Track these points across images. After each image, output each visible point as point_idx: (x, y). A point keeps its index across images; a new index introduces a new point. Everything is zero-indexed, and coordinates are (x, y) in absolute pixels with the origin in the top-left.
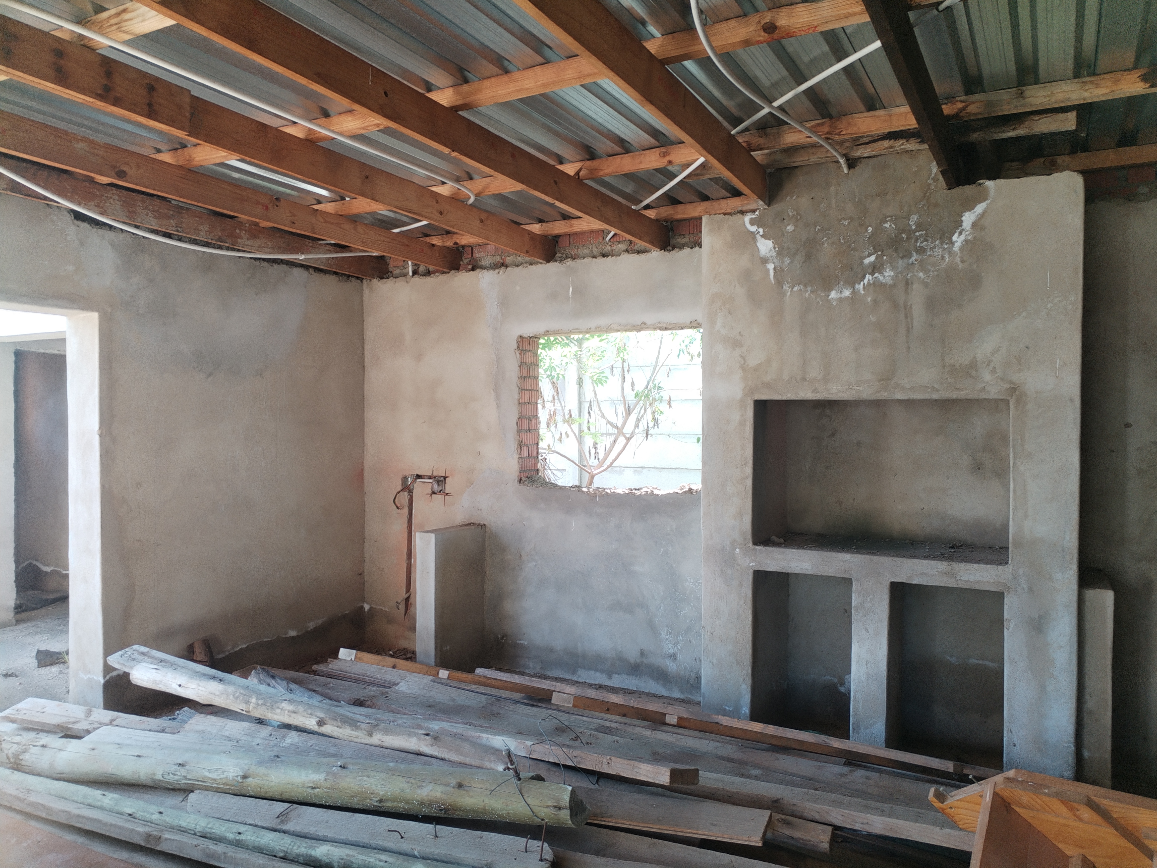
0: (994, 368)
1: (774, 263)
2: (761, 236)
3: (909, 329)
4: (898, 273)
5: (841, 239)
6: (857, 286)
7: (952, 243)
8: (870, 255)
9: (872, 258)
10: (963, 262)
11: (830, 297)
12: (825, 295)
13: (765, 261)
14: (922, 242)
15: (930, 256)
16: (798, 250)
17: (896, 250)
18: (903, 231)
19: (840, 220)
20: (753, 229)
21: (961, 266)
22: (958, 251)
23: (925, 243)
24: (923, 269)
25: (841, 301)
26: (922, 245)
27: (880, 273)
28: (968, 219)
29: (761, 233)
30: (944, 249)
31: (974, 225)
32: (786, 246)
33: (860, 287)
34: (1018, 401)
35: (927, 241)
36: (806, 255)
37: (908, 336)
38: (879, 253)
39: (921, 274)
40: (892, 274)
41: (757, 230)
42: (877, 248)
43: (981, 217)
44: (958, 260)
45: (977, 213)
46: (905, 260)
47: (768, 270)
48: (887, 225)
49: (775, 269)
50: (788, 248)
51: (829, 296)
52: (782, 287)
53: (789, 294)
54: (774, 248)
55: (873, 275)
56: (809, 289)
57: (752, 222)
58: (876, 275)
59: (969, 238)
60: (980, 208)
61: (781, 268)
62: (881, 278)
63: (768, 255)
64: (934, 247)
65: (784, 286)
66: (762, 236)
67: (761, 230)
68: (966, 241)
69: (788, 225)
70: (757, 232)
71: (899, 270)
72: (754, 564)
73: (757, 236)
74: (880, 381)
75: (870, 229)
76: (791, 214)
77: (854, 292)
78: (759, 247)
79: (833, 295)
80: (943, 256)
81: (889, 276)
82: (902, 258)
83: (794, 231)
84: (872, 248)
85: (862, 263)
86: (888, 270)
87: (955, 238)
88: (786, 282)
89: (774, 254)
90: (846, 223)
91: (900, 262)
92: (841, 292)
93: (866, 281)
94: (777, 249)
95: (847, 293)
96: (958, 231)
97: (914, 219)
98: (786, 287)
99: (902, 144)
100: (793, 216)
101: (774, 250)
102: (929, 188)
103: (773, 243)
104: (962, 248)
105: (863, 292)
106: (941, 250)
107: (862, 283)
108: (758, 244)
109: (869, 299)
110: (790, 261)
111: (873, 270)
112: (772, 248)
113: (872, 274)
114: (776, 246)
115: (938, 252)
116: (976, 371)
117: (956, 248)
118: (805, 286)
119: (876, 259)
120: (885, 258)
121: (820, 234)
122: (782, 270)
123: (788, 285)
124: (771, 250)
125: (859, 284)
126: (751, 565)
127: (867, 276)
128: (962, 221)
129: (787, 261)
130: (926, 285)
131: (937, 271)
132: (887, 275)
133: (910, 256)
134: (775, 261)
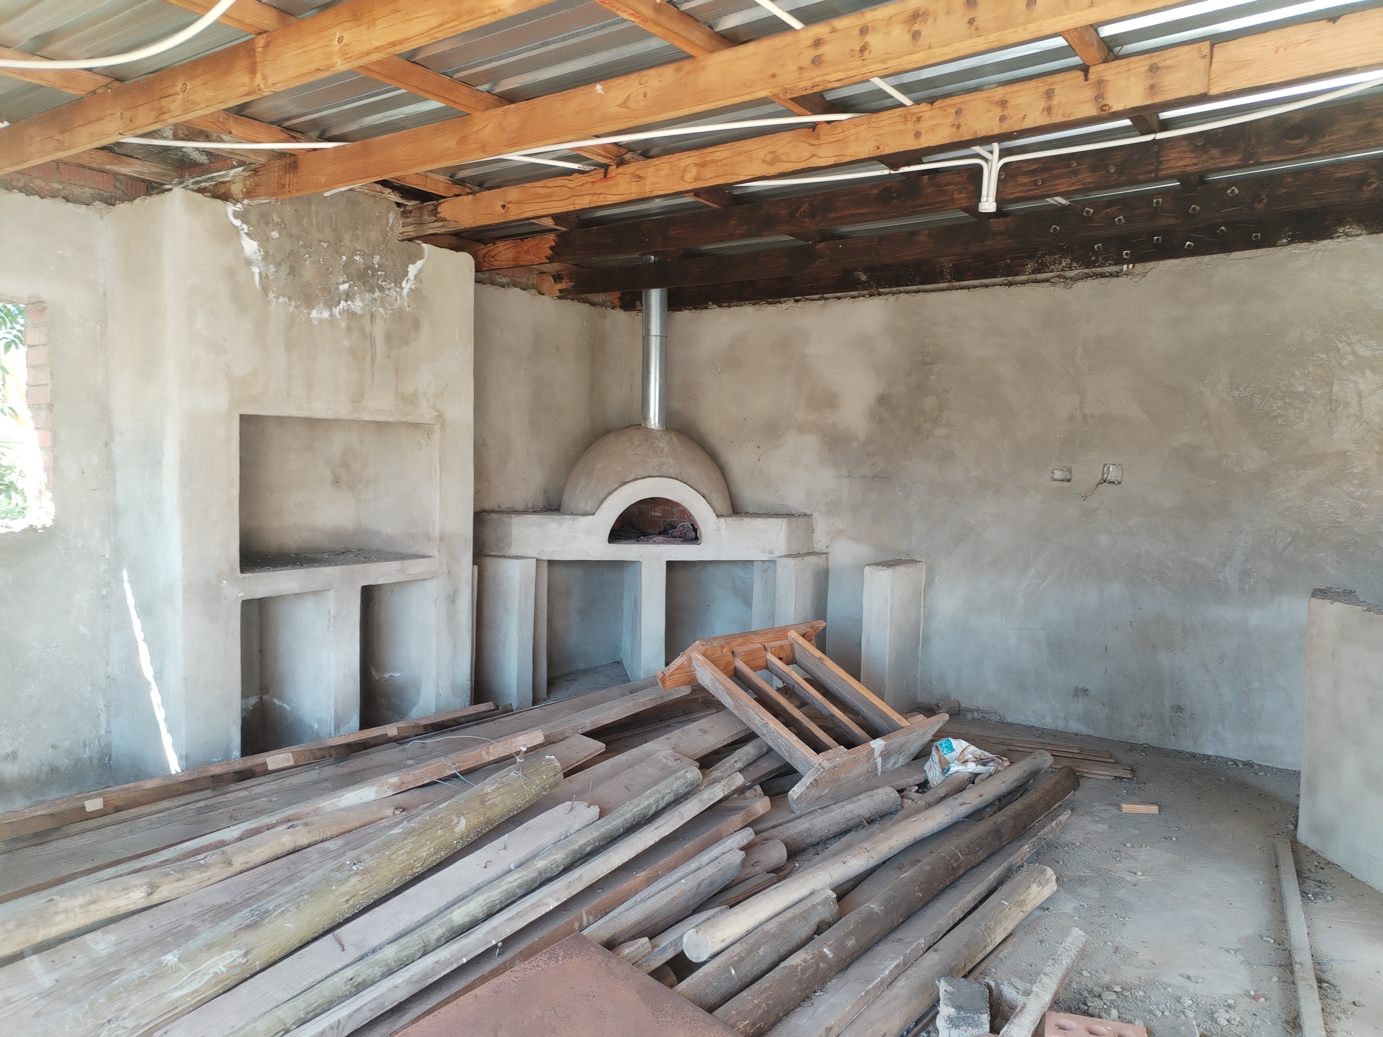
0: (428, 398)
1: (259, 267)
2: (246, 233)
3: (373, 357)
4: (366, 305)
5: (321, 260)
6: (334, 309)
7: (402, 288)
8: (344, 282)
9: (346, 286)
10: (409, 306)
11: (312, 316)
12: (308, 313)
13: (249, 263)
14: (382, 282)
15: (387, 295)
16: (282, 260)
17: (364, 283)
18: (370, 268)
19: (320, 241)
20: (237, 223)
21: (408, 309)
22: (406, 297)
23: (384, 283)
24: (383, 306)
25: (321, 321)
26: (382, 284)
27: (353, 302)
28: (413, 270)
29: (246, 231)
30: (397, 292)
31: (416, 277)
32: (271, 251)
33: (336, 311)
34: (443, 427)
35: (386, 281)
36: (290, 267)
37: (372, 364)
38: (351, 282)
39: (381, 310)
40: (361, 304)
41: (241, 226)
42: (349, 278)
43: (420, 271)
44: (406, 304)
45: (418, 268)
46: (371, 294)
47: (253, 274)
48: (357, 258)
49: (260, 274)
50: (273, 256)
51: (310, 314)
52: (267, 295)
53: (274, 304)
54: (259, 251)
55: (347, 302)
56: (293, 303)
57: (236, 215)
58: (349, 302)
59: (413, 287)
60: (419, 263)
61: (266, 274)
62: (353, 307)
63: (253, 257)
64: (389, 289)
65: (269, 295)
67: (245, 227)
68: (411, 289)
69: (273, 231)
70: (240, 228)
71: (367, 302)
72: (243, 594)
73: (242, 232)
74: (352, 403)
75: (344, 258)
76: (276, 220)
77: (331, 315)
78: (244, 246)
79: (314, 314)
80: (396, 298)
81: (359, 306)
82: (369, 292)
83: (278, 238)
84: (345, 276)
85: (338, 288)
86: (358, 300)
87: (404, 284)
88: (271, 291)
89: (260, 258)
90: (325, 245)
91: (367, 295)
92: (321, 313)
93: (341, 306)
94: (262, 253)
95: (326, 314)
96: (406, 279)
97: (377, 259)
98: (271, 296)
100: (278, 223)
101: (258, 253)
102: (387, 235)
103: (258, 245)
104: (408, 294)
105: (339, 317)
106: (395, 292)
107: (338, 308)
108: (243, 242)
109: (344, 325)
110: (275, 269)
111: (347, 298)
112: (257, 251)
114: (261, 250)
115: (393, 293)
116: (418, 400)
117: (405, 292)
118: (290, 299)
119: (349, 287)
120: (356, 288)
121: (302, 250)
122: (267, 277)
123: (273, 295)
124: (256, 253)
125: (336, 308)
126: (239, 595)
127: (342, 302)
128: (408, 272)
129: (272, 268)
130: (385, 320)
131: (393, 310)
132: (357, 305)
133: (374, 292)
134: (260, 265)
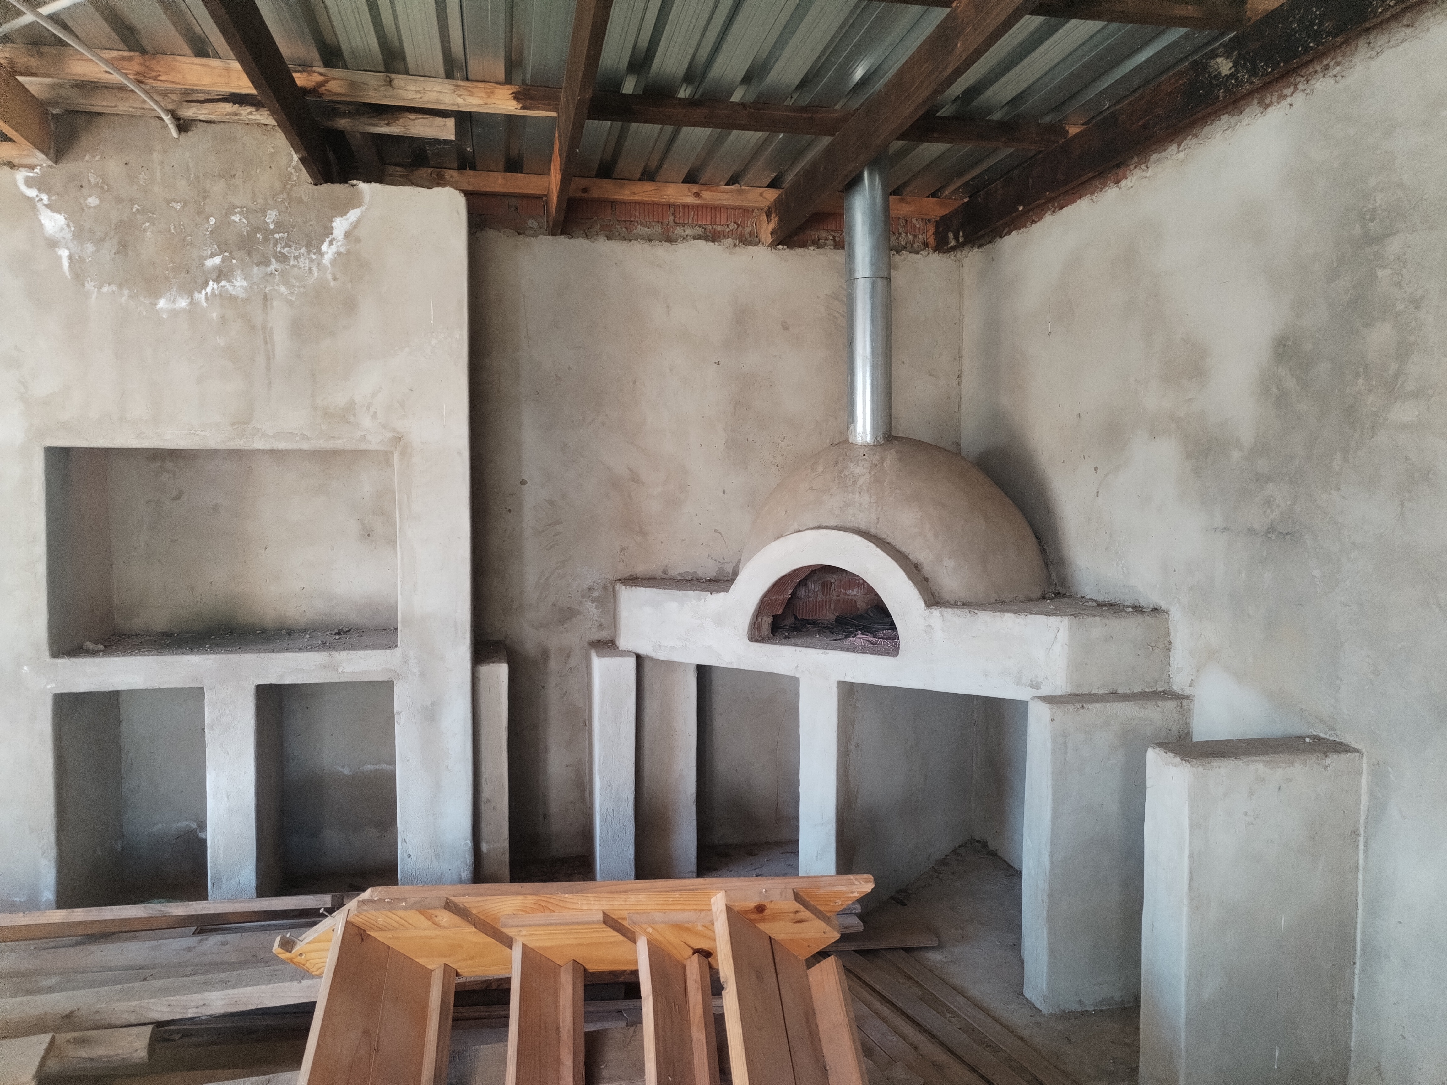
0: (375, 413)
1: (68, 248)
2: (45, 205)
3: (269, 358)
4: (253, 284)
5: (172, 227)
6: (196, 295)
7: (321, 254)
8: (213, 255)
9: (217, 260)
10: (335, 279)
11: (158, 307)
12: (151, 303)
13: (53, 244)
14: (284, 248)
15: (294, 266)
16: (106, 235)
17: (249, 253)
18: (258, 229)
19: (168, 202)
20: (32, 193)
21: (333, 284)
22: (329, 265)
23: (287, 249)
24: (286, 283)
25: (174, 313)
26: (283, 251)
27: (229, 281)
28: (340, 225)
29: (46, 201)
30: (312, 261)
31: (347, 235)
32: (87, 226)
33: (201, 297)
34: (404, 453)
35: (290, 247)
36: (119, 243)
37: (268, 368)
38: (227, 254)
39: (283, 289)
40: (245, 284)
41: (37, 196)
42: (223, 247)
43: (355, 226)
44: (329, 276)
45: (350, 221)
46: (262, 268)
47: (59, 258)
48: (236, 218)
49: (71, 257)
50: (91, 230)
51: (156, 305)
52: (83, 285)
53: (94, 295)
54: (68, 226)
55: (218, 283)
56: (126, 292)
57: (29, 183)
58: (223, 283)
59: (343, 250)
60: (353, 215)
61: (80, 257)
62: (230, 288)
63: (59, 236)
64: (299, 256)
65: (86, 284)
66: (47, 206)
67: (45, 197)
68: (339, 254)
69: (90, 196)
70: (37, 199)
71: (255, 280)
72: (53, 685)
73: (39, 205)
74: (232, 425)
75: (212, 220)
76: (93, 181)
77: (192, 303)
78: (43, 222)
79: (162, 303)
80: (310, 269)
81: (241, 287)
82: (258, 264)
83: (99, 206)
84: (216, 246)
85: (203, 265)
86: (239, 278)
87: (324, 247)
88: (89, 279)
89: (69, 236)
90: (178, 206)
91: (256, 269)
92: (174, 302)
93: (209, 289)
94: (73, 229)
95: (183, 303)
96: (328, 240)
97: (271, 216)
98: (89, 285)
99: (251, 113)
100: (96, 185)
101: (67, 230)
102: (290, 179)
103: (66, 219)
104: (333, 262)
105: (205, 305)
106: (307, 261)
107: (203, 292)
108: (41, 218)
109: (215, 315)
110: (95, 248)
111: (218, 277)
112: (65, 227)
113: (218, 280)
114: (71, 224)
115: (304, 263)
116: (354, 415)
117: (327, 259)
118: (120, 286)
119: (223, 261)
120: (234, 261)
121: (139, 217)
122: (82, 260)
123: (92, 284)
124: (62, 229)
125: (200, 292)
126: (49, 687)
127: (211, 283)
128: (332, 228)
129: (90, 248)
130: (290, 304)
131: (304, 287)
132: (238, 285)
133: (268, 264)
134: (71, 245)
